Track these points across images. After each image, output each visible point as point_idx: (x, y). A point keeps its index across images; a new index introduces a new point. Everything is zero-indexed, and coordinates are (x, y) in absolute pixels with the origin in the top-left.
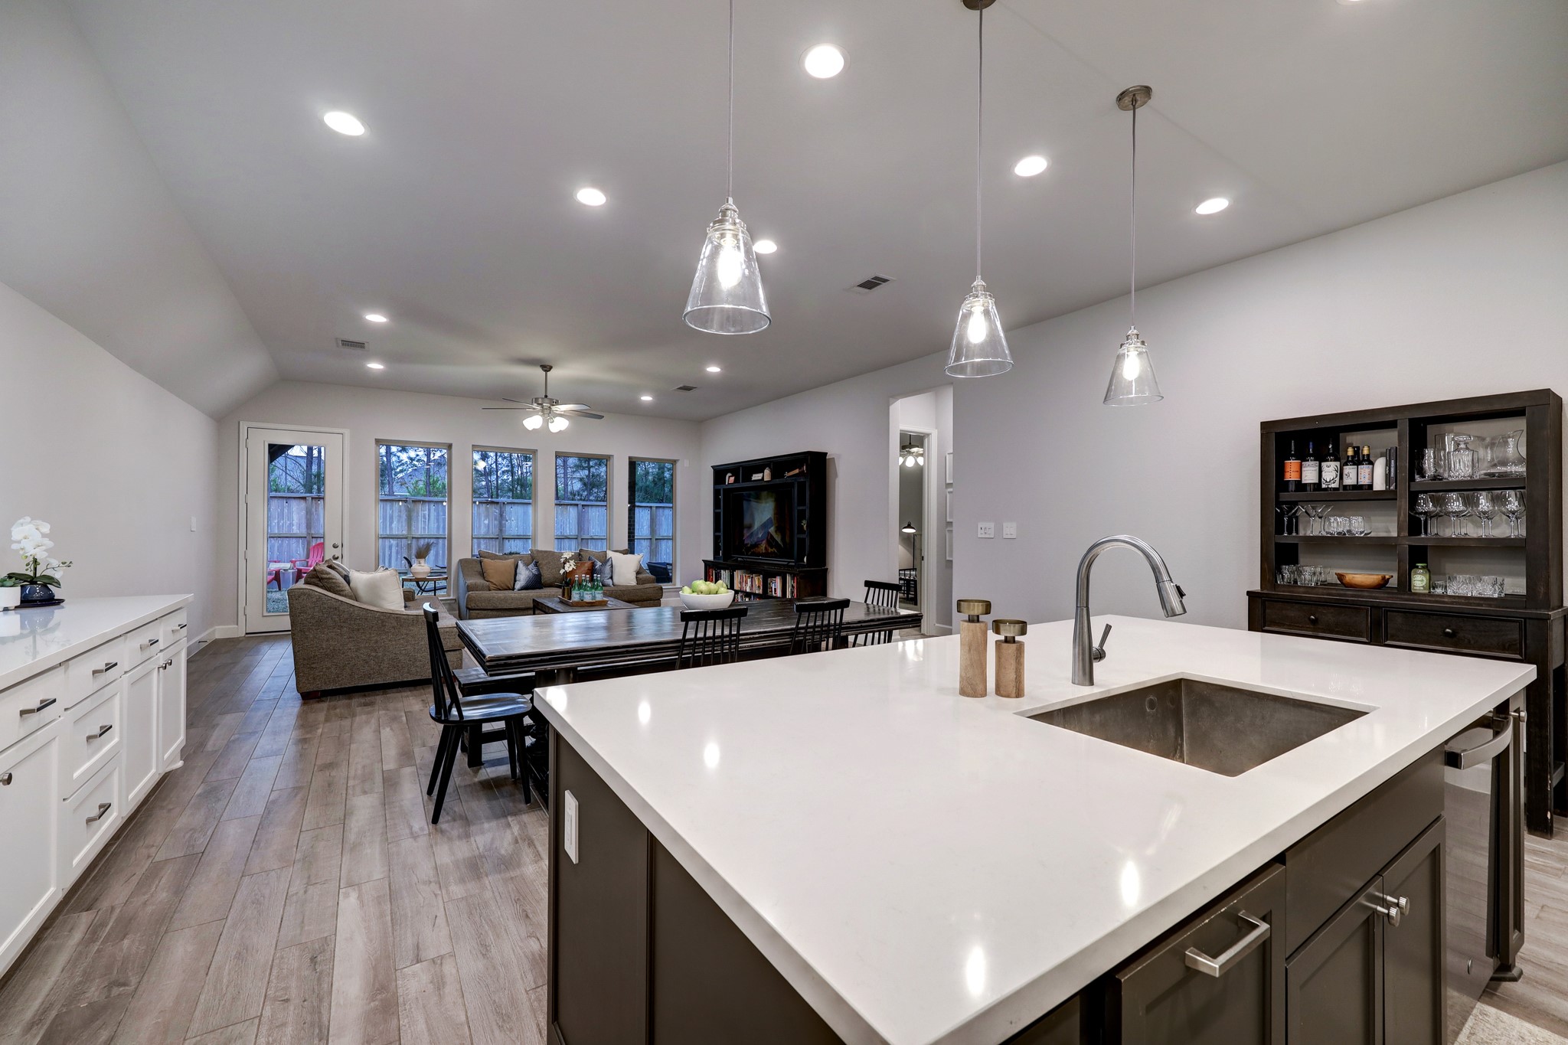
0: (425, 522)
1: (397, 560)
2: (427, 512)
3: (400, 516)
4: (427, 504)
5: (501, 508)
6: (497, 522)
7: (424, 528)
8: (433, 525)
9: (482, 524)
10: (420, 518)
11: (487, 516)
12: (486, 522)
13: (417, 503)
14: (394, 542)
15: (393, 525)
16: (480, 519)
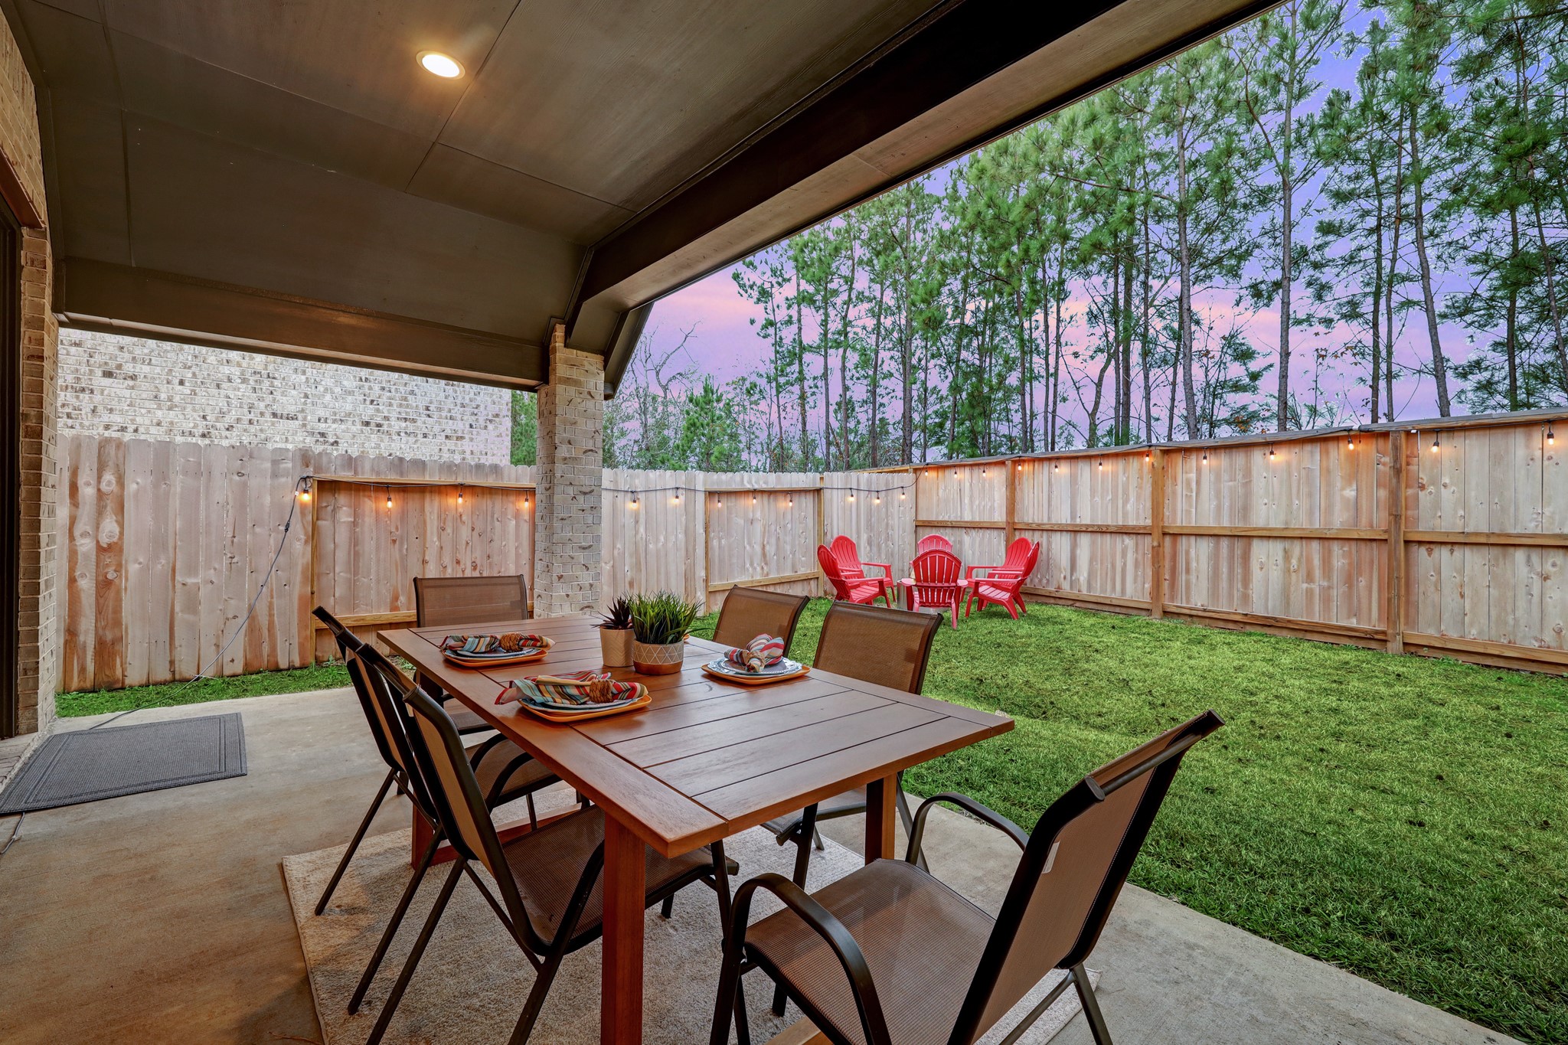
0: (1189, 497)
1: (1135, 581)
2: (1193, 476)
3: (1140, 487)
4: (1194, 457)
5: (1396, 448)
6: (1383, 494)
7: (1189, 512)
8: (1208, 504)
9: (1337, 498)
10: (1179, 488)
11: (1353, 476)
12: (1350, 493)
13: (1174, 456)
14: (1129, 541)
15: (1129, 507)
16: (1329, 485)
